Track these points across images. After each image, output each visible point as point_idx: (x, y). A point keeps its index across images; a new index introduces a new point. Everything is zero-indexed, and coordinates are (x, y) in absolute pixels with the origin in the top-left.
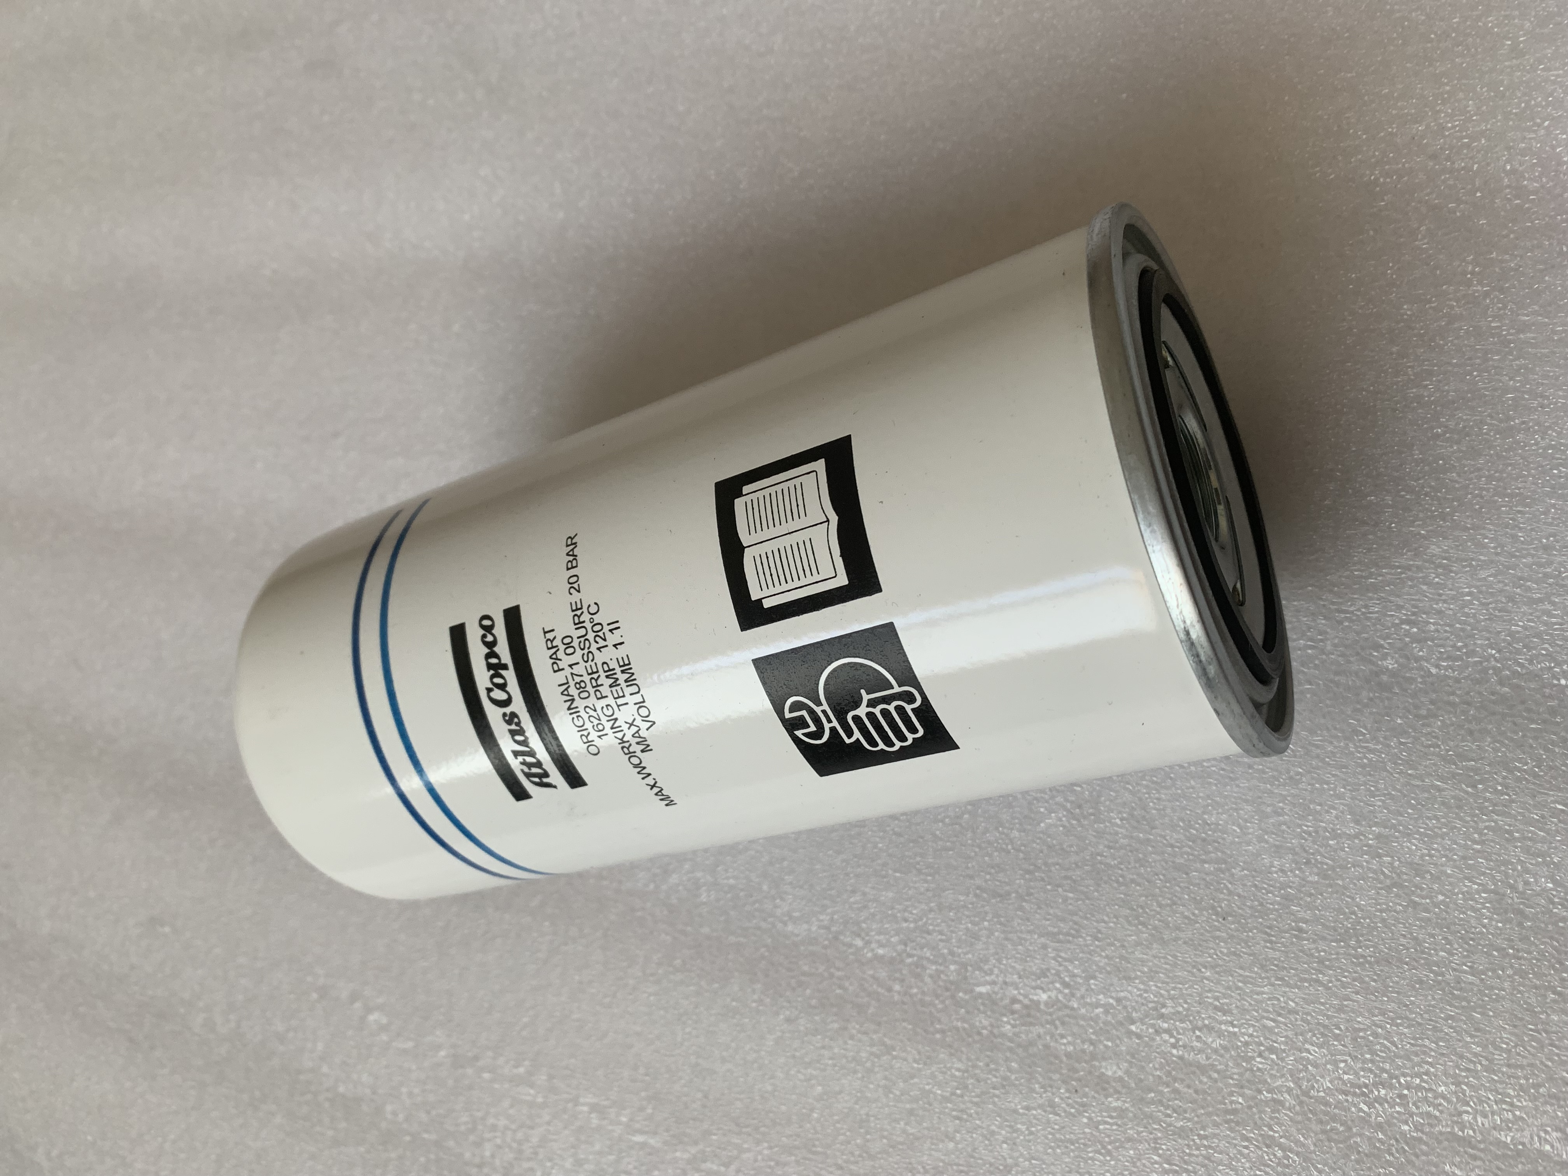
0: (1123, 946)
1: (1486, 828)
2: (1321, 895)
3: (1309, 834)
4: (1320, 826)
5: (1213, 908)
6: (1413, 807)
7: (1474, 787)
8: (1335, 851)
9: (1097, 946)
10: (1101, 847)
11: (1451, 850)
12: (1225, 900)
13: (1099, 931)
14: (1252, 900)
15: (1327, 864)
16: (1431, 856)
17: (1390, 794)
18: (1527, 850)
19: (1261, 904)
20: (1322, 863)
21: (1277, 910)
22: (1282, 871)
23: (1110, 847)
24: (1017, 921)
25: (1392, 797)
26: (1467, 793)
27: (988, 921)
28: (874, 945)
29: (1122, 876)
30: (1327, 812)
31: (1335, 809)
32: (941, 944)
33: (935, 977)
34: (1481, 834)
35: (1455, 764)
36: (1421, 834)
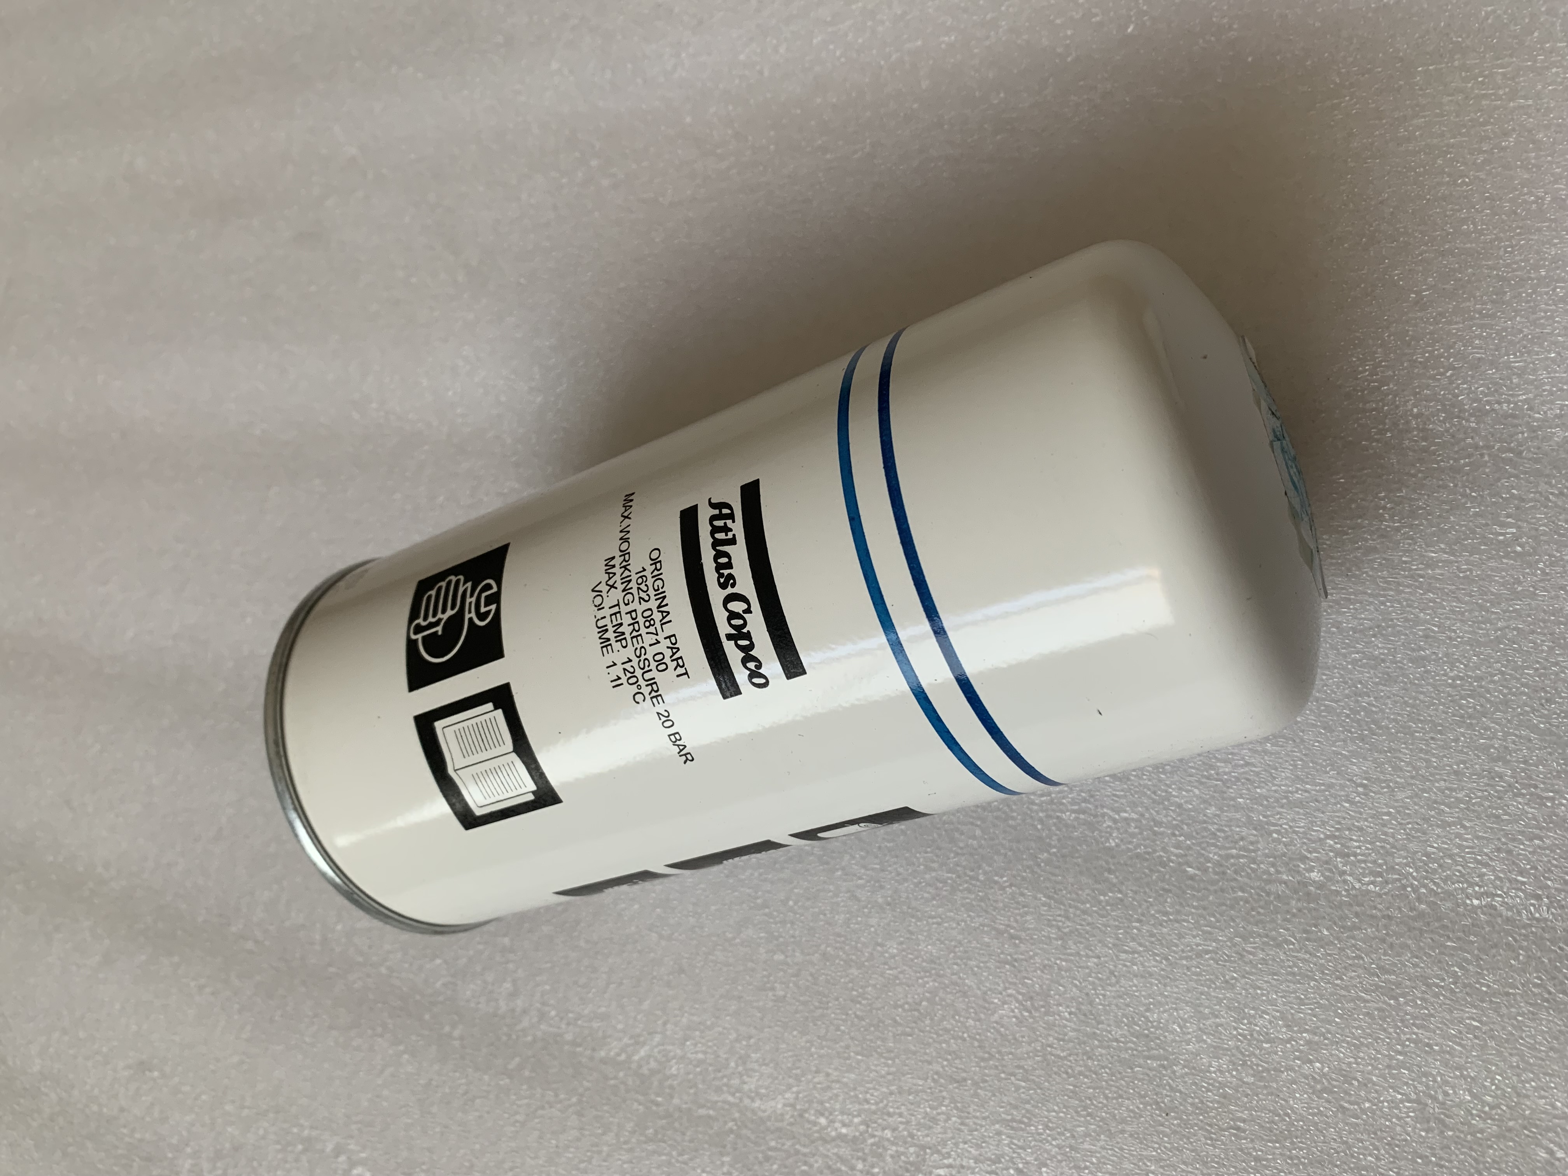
0: (1073, 1136)
1: (1408, 1040)
2: (1257, 1096)
3: (1244, 1036)
4: (1254, 1030)
5: (1157, 1103)
6: (1340, 1017)
7: (1396, 999)
8: (1269, 1053)
9: (1049, 1135)
10: (1051, 1039)
11: (1376, 1059)
12: (1167, 1096)
13: (1050, 1121)
14: (1192, 1097)
15: (1262, 1066)
16: (1358, 1064)
17: (1318, 1003)
18: (1446, 1064)
19: (1202, 1102)
20: (1258, 1065)
21: (1216, 1109)
22: (1221, 1072)
23: (1059, 1040)
24: (973, 1107)
25: (1320, 1006)
26: (1390, 1005)
27: (946, 1106)
28: (837, 1125)
29: (1071, 1067)
30: (1261, 1017)
31: (1268, 1014)
32: (901, 1127)
33: (896, 1156)
34: (1403, 1045)
35: (1378, 977)
36: (1348, 1043)
